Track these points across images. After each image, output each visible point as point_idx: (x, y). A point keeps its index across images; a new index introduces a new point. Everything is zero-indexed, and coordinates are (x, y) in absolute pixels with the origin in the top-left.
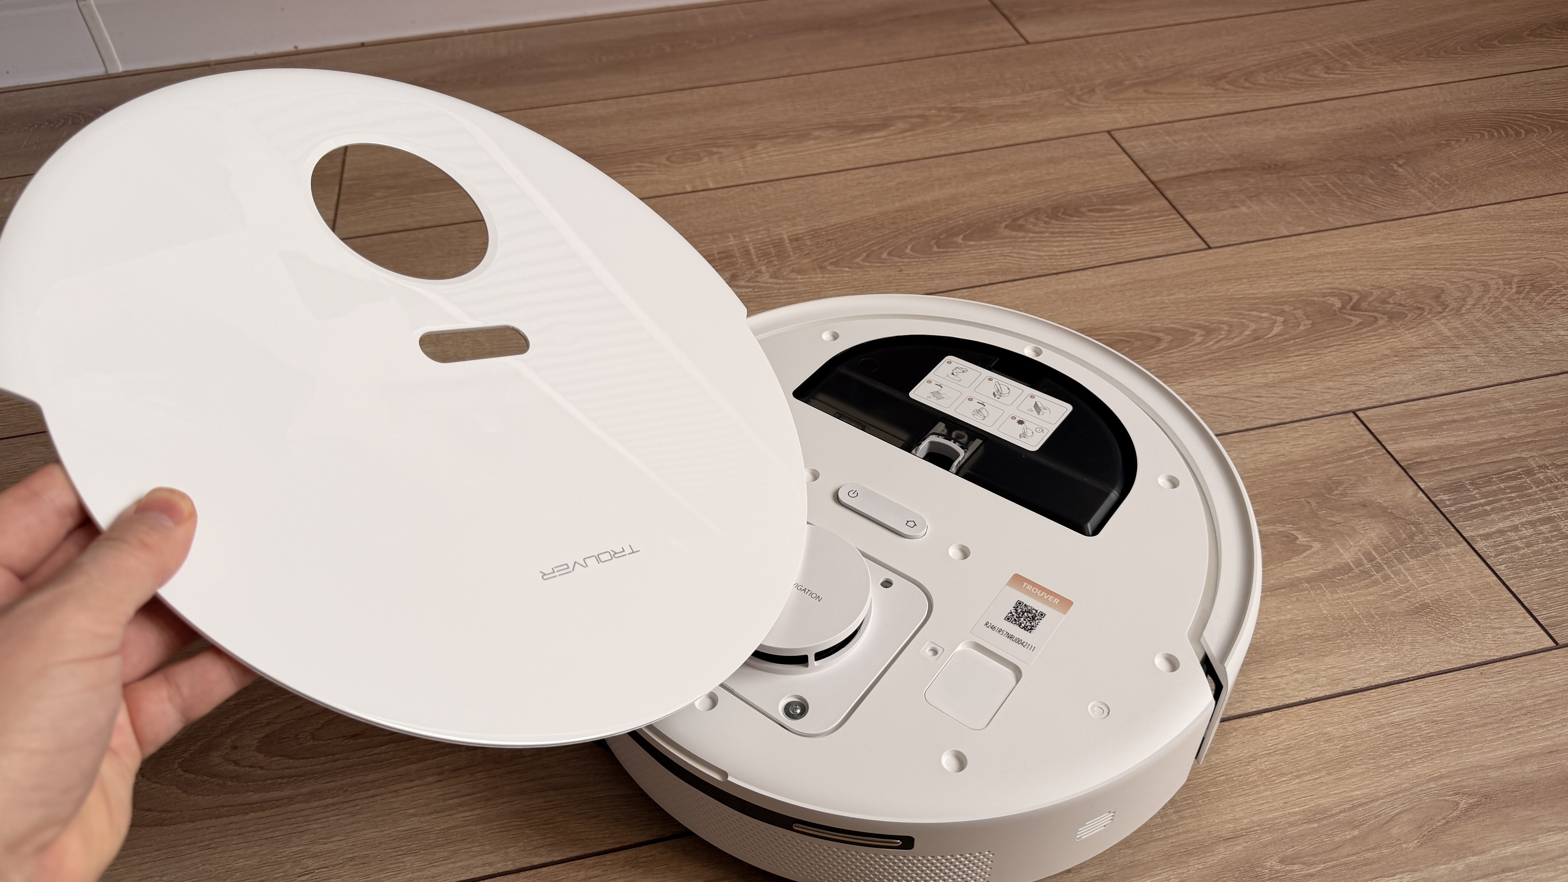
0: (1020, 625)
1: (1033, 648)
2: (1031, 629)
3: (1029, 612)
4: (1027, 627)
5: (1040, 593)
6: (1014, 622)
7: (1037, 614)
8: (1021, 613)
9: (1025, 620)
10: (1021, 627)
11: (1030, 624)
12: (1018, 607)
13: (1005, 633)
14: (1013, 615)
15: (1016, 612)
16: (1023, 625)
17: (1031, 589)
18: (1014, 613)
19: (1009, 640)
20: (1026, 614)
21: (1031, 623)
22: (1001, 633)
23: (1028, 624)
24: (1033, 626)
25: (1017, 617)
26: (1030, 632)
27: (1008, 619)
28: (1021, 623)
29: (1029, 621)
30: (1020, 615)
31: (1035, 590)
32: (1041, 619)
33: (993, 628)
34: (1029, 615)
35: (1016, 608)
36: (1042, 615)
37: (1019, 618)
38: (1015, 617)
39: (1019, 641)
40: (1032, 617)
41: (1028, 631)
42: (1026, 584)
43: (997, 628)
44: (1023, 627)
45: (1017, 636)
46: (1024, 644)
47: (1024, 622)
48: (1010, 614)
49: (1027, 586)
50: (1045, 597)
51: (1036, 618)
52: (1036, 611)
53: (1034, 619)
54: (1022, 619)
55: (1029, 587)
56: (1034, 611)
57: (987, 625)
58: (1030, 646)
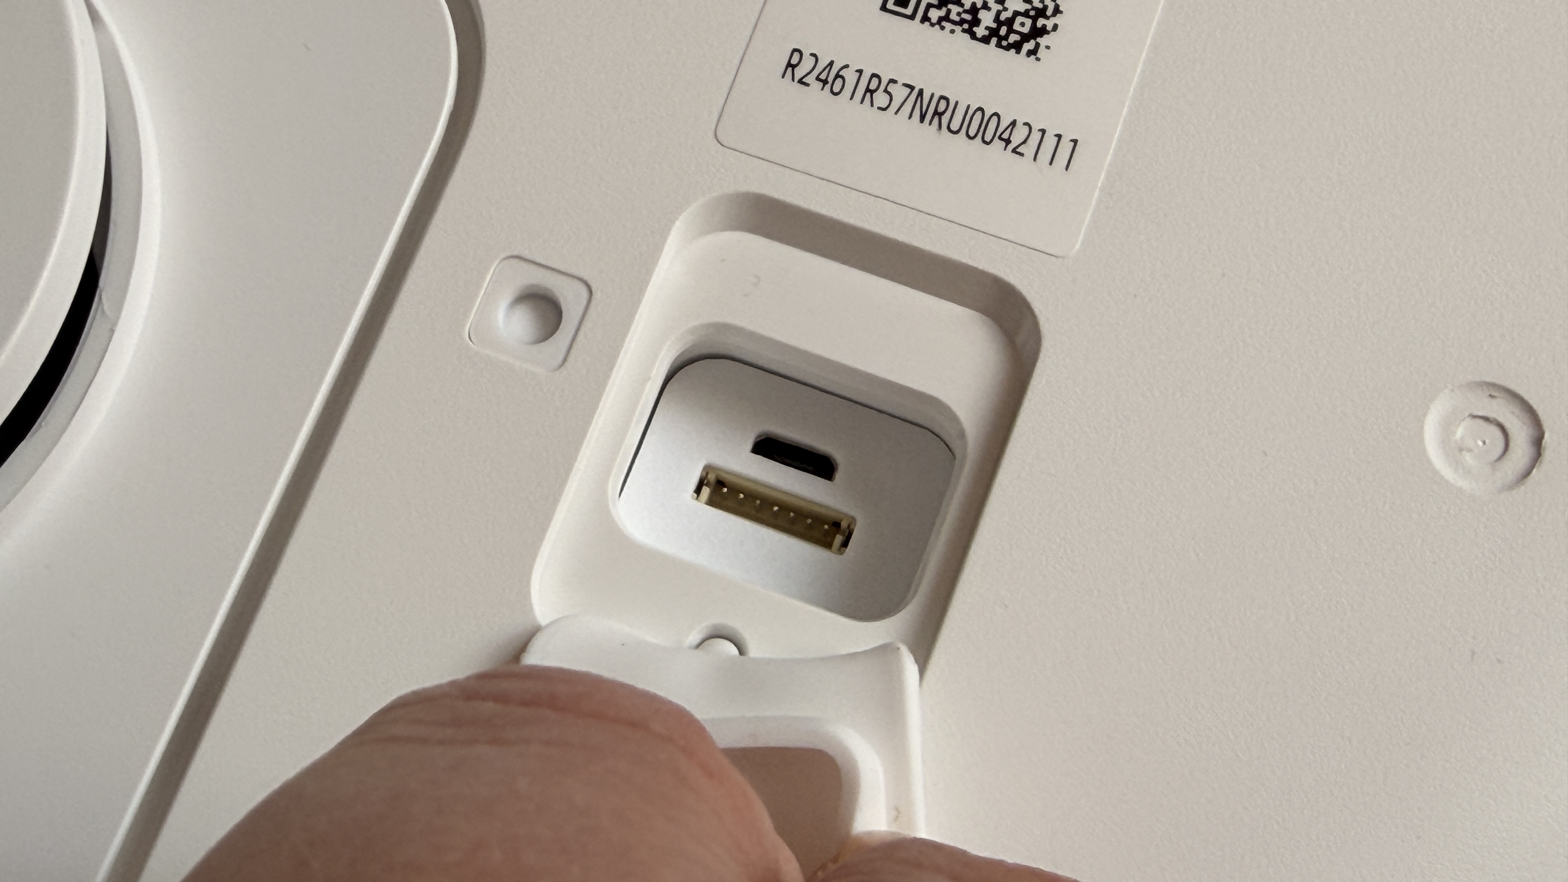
1: (1066, 147)
13: (899, 93)
19: (929, 130)
22: (881, 99)
33: (831, 79)
39: (983, 126)
43: (850, 76)
45: (965, 95)
46: (1018, 137)
57: (799, 72)
58: (1050, 142)
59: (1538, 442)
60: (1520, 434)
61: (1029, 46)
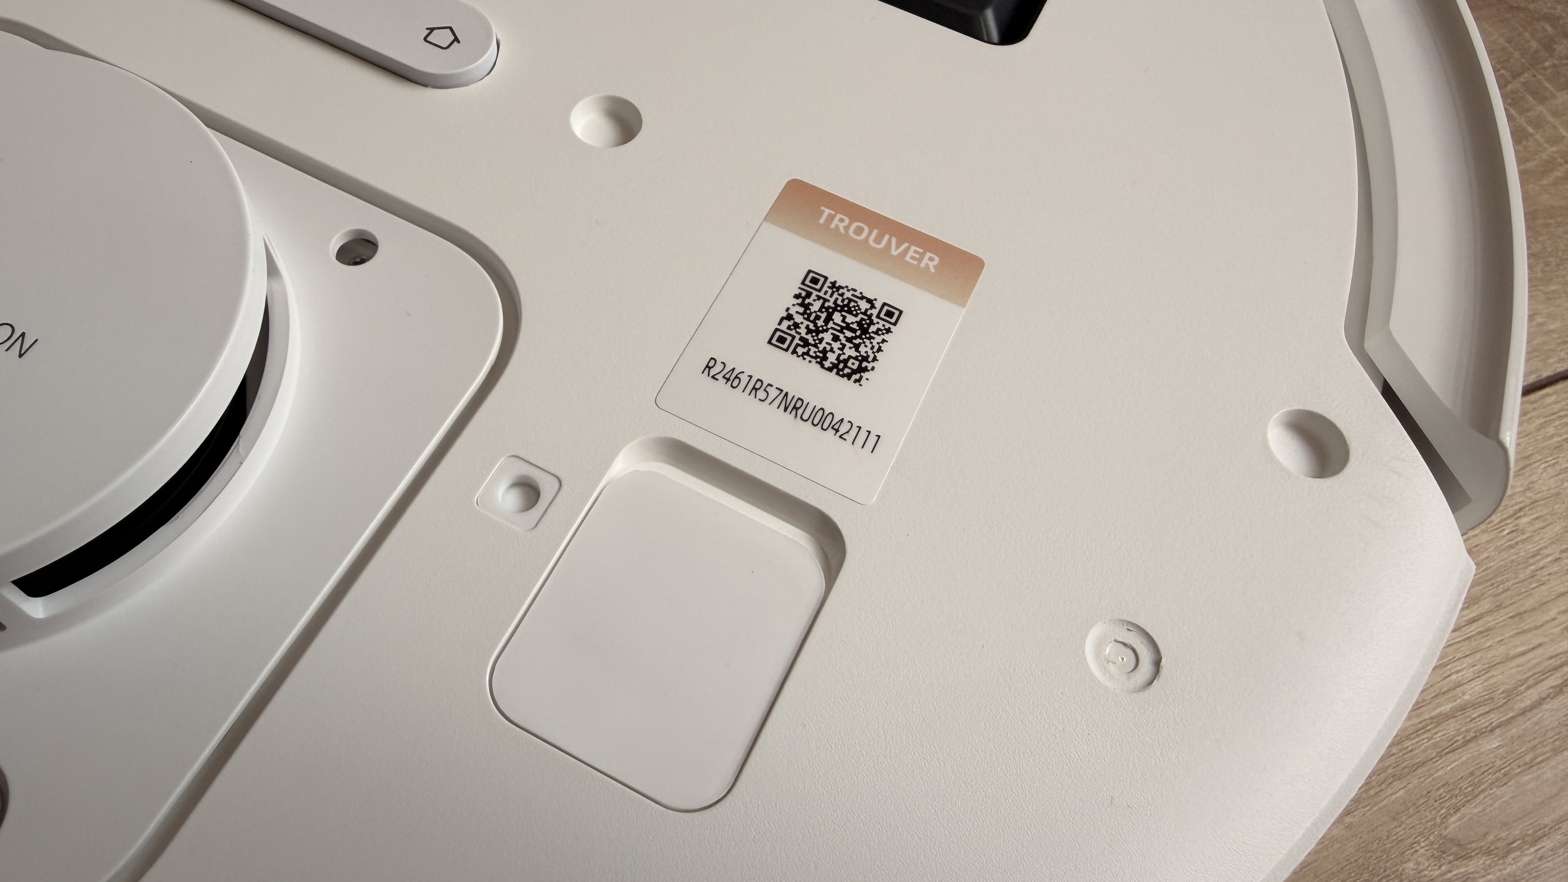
0: (821, 359)
1: (872, 439)
2: (862, 370)
3: (847, 308)
4: (846, 362)
5: (878, 240)
6: (800, 350)
7: (875, 312)
8: (824, 316)
9: (836, 339)
10: (827, 364)
11: (853, 353)
12: (809, 295)
13: (773, 392)
14: (796, 326)
15: (806, 314)
16: (832, 358)
17: (847, 228)
18: (798, 319)
19: (789, 417)
20: (837, 317)
21: (857, 347)
22: (761, 394)
23: (849, 352)
24: (865, 359)
25: (809, 331)
26: (857, 381)
27: (782, 340)
28: (824, 352)
29: (849, 340)
30: (820, 323)
31: (859, 231)
32: (888, 331)
33: (732, 378)
34: (850, 319)
35: (803, 299)
36: (892, 314)
37: (818, 331)
38: (803, 331)
39: (823, 420)
40: (859, 323)
41: (849, 376)
42: (827, 212)
43: (744, 379)
44: (834, 366)
45: (814, 399)
46: (843, 429)
47: (836, 346)
48: (786, 323)
49: (831, 218)
50: (894, 252)
51: (873, 328)
52: (869, 301)
53: (865, 331)
54: (827, 337)
55: (840, 222)
56: (864, 305)
57: (713, 372)
58: (863, 435)
59: (1157, 663)
60: (1146, 657)
61: (855, 377)
